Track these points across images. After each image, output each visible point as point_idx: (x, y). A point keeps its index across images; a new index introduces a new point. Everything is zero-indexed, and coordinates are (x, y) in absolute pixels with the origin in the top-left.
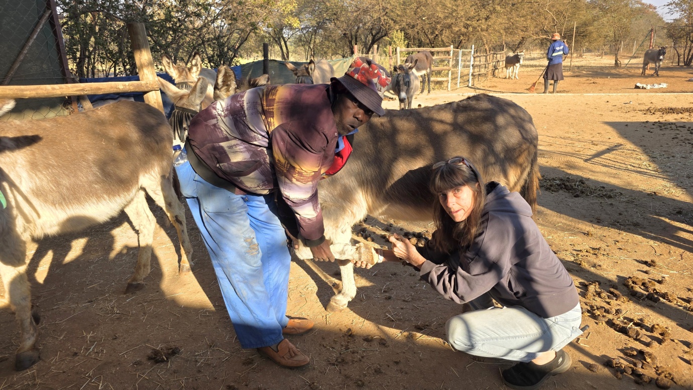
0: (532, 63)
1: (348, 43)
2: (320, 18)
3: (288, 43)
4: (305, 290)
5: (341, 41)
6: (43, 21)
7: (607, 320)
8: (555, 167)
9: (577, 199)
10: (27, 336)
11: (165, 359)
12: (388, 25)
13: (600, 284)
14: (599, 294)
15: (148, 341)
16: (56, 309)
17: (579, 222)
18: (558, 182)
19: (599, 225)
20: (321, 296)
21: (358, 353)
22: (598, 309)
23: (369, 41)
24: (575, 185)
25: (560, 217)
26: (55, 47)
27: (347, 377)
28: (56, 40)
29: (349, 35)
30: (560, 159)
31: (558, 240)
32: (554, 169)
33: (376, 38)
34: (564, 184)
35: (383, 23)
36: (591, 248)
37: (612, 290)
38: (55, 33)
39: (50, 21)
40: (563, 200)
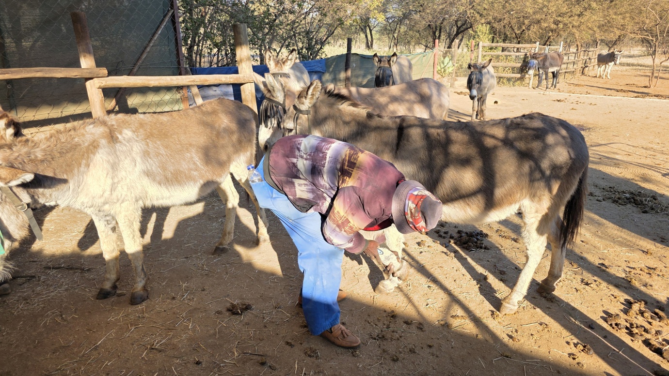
0: (630, 60)
1: (431, 33)
2: (406, 10)
3: (373, 32)
4: (358, 271)
5: (426, 31)
6: (167, 19)
7: (643, 339)
8: (629, 179)
9: (644, 215)
10: (139, 280)
11: (240, 312)
12: (474, 18)
13: (646, 303)
14: (642, 313)
15: (228, 295)
16: (161, 260)
17: (640, 239)
18: (628, 195)
19: (662, 244)
20: (372, 278)
21: (397, 332)
22: (637, 327)
23: (453, 32)
24: (646, 200)
25: (622, 231)
26: (174, 41)
27: (384, 351)
28: (175, 35)
29: (434, 26)
30: (637, 171)
31: (613, 254)
32: (626, 181)
33: (462, 29)
34: (633, 198)
35: (469, 16)
36: (647, 267)
37: (657, 311)
38: (175, 29)
39: (172, 19)
40: (629, 215)
